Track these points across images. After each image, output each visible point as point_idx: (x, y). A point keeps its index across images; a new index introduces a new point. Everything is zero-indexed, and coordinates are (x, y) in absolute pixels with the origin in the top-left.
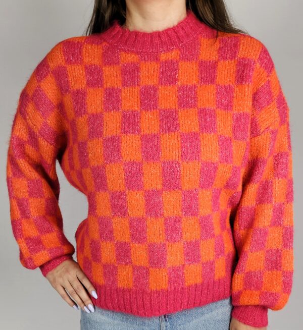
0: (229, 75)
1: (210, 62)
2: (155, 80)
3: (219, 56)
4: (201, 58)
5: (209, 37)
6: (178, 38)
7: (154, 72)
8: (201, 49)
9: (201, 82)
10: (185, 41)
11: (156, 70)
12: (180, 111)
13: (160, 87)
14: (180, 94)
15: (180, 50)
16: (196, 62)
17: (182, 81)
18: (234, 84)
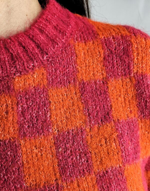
0: (127, 102)
1: (95, 83)
2: (12, 129)
3: (107, 72)
4: (80, 77)
5: (85, 39)
6: (38, 46)
7: (7, 113)
8: (78, 62)
9: (90, 121)
10: (51, 50)
11: (10, 109)
12: (65, 184)
13: (22, 142)
14: (60, 150)
15: (45, 67)
16: (75, 87)
17: (59, 123)
18: (137, 116)
